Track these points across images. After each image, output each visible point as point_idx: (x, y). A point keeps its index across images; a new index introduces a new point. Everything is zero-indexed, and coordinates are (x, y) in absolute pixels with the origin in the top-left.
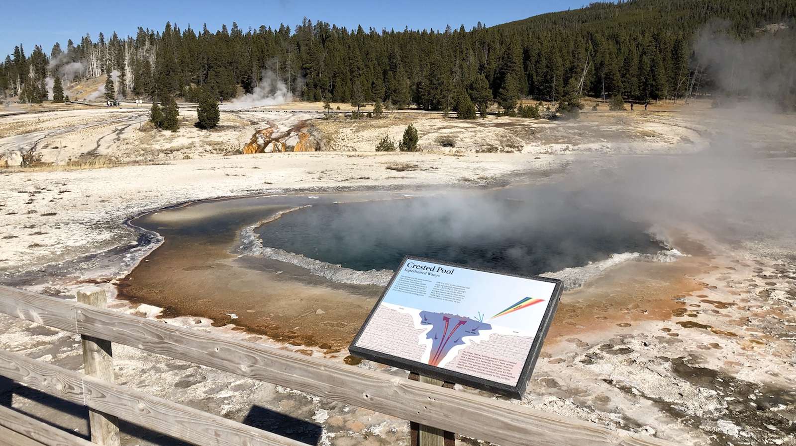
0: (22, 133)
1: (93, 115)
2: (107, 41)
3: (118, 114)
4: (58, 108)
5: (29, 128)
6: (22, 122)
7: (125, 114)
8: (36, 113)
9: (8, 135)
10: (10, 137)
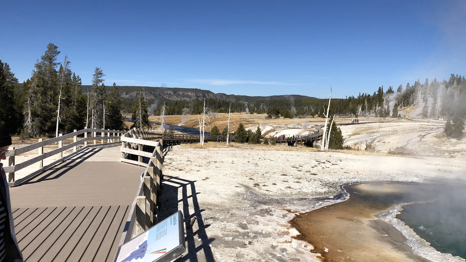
0: (370, 133)
1: (410, 126)
2: (430, 83)
3: (425, 126)
4: (393, 120)
5: (374, 131)
6: (372, 127)
7: (429, 126)
8: (380, 123)
9: (363, 133)
10: (363, 135)
